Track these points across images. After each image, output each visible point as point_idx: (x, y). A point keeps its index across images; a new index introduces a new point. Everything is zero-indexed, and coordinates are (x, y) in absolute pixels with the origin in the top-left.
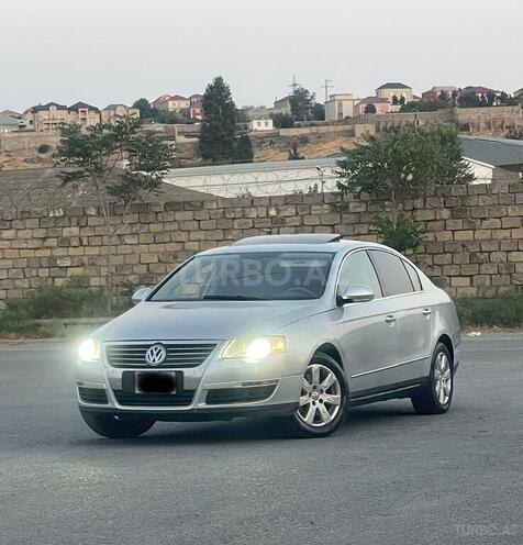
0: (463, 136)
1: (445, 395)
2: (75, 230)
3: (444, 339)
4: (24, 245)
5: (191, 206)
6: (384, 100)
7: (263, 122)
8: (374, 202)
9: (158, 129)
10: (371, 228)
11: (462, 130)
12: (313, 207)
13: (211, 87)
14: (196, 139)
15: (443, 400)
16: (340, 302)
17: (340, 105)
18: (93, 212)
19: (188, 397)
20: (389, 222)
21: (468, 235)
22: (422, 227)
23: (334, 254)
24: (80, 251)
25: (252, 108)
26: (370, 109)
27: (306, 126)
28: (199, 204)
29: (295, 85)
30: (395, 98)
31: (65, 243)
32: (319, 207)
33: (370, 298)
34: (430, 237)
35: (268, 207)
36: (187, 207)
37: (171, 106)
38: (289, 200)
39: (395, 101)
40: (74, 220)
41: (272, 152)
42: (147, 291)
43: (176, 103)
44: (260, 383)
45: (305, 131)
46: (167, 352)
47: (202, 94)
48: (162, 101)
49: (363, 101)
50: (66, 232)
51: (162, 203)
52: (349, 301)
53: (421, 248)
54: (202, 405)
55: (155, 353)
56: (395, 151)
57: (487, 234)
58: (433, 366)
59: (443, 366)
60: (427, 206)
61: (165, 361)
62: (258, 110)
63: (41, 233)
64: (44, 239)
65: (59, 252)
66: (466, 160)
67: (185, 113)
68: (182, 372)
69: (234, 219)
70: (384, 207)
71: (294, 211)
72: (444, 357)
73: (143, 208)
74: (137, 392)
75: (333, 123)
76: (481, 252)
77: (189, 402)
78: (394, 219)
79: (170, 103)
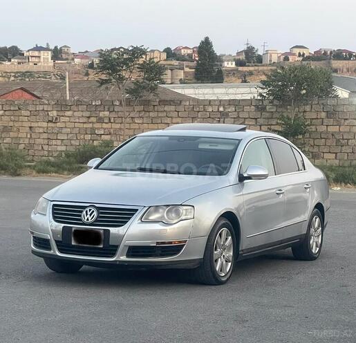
0: (334, 74)
1: (317, 246)
2: (107, 113)
3: (319, 207)
4: (77, 120)
5: (174, 103)
6: (294, 54)
7: (230, 63)
8: (281, 106)
9: (175, 64)
10: (279, 121)
11: (334, 72)
12: (245, 107)
13: (203, 42)
14: (194, 70)
15: (315, 250)
16: (242, 178)
17: (271, 56)
18: (117, 103)
19: (112, 250)
20: (289, 119)
21: (336, 129)
22: (308, 122)
23: (240, 141)
24: (109, 126)
25: (224, 55)
26: (286, 59)
27: (252, 66)
28: (179, 102)
29: (248, 44)
30: (300, 53)
31: (100, 120)
32: (248, 107)
33: (265, 176)
34: (313, 128)
35: (219, 106)
36: (172, 103)
37: (183, 52)
38: (232, 102)
39: (300, 55)
40: (106, 107)
41: (234, 79)
42: (98, 160)
43: (186, 50)
44: (171, 243)
45: (251, 69)
46: (99, 213)
47: (198, 46)
48: (178, 49)
49: (283, 54)
50: (101, 114)
51: (158, 100)
52: (249, 178)
53: (307, 135)
54: (124, 258)
55: (89, 213)
56: (295, 76)
57: (347, 129)
58: (310, 226)
59: (316, 226)
60: (313, 110)
61: (96, 221)
62: (227, 56)
63: (88, 114)
64: (89, 117)
65: (97, 125)
66: (335, 87)
67: (190, 56)
68: (109, 230)
69: (198, 112)
70: (287, 109)
71: (234, 109)
72: (318, 219)
73: (146, 103)
74: (73, 243)
75: (266, 65)
76: (343, 139)
77: (113, 255)
78: (292, 116)
79: (182, 51)
